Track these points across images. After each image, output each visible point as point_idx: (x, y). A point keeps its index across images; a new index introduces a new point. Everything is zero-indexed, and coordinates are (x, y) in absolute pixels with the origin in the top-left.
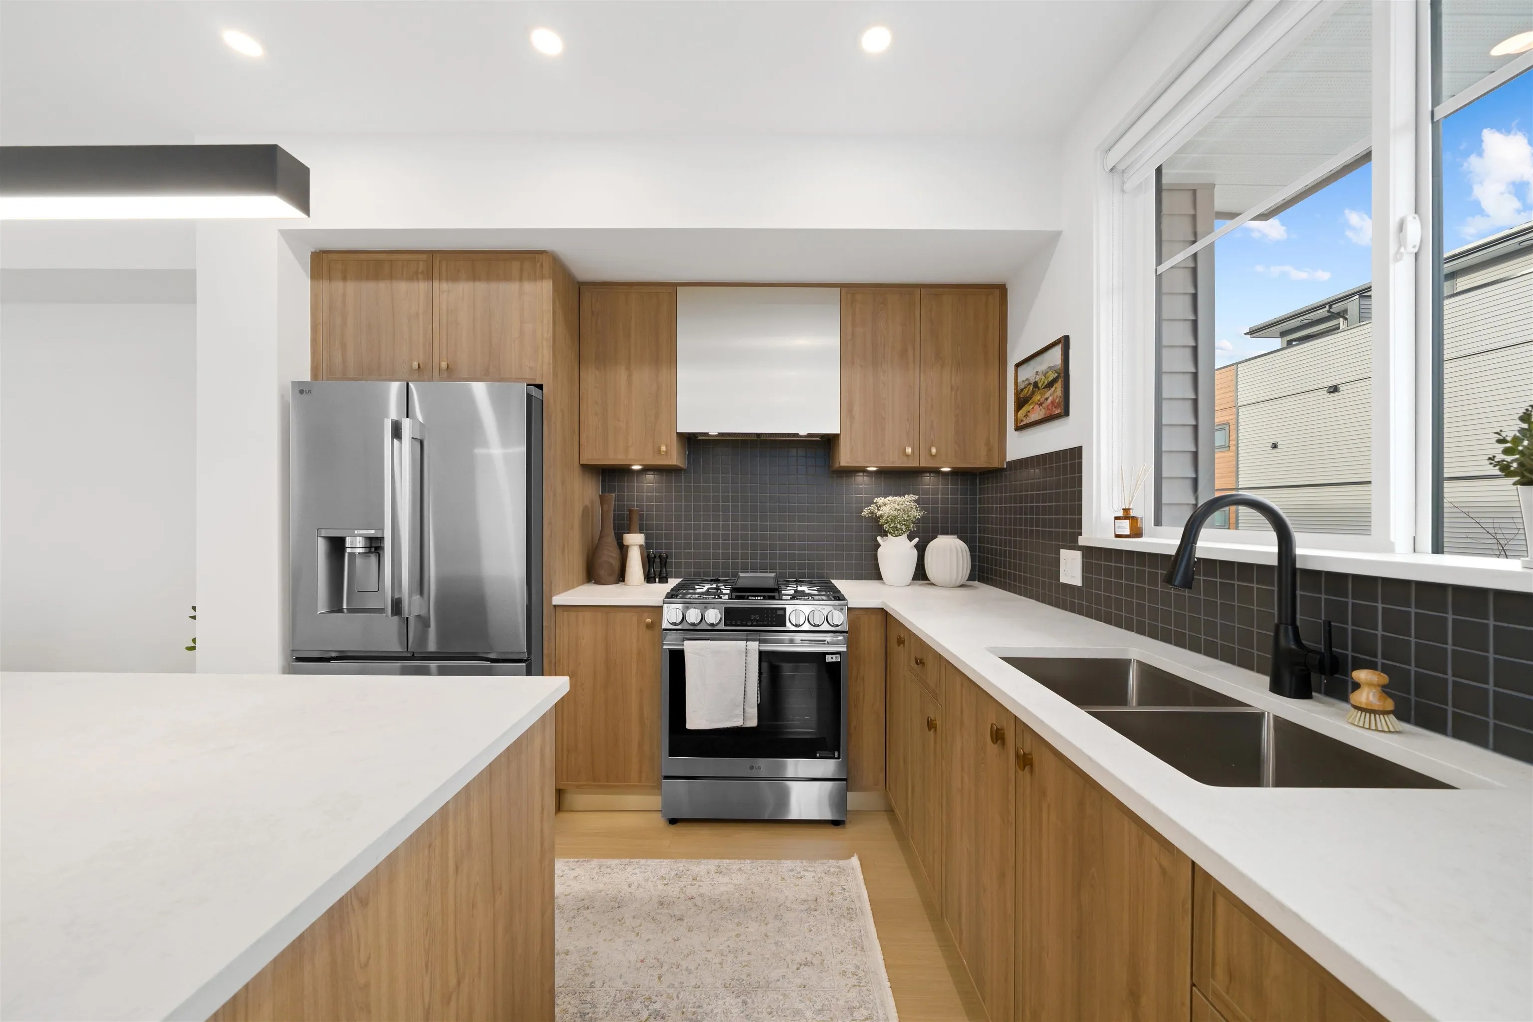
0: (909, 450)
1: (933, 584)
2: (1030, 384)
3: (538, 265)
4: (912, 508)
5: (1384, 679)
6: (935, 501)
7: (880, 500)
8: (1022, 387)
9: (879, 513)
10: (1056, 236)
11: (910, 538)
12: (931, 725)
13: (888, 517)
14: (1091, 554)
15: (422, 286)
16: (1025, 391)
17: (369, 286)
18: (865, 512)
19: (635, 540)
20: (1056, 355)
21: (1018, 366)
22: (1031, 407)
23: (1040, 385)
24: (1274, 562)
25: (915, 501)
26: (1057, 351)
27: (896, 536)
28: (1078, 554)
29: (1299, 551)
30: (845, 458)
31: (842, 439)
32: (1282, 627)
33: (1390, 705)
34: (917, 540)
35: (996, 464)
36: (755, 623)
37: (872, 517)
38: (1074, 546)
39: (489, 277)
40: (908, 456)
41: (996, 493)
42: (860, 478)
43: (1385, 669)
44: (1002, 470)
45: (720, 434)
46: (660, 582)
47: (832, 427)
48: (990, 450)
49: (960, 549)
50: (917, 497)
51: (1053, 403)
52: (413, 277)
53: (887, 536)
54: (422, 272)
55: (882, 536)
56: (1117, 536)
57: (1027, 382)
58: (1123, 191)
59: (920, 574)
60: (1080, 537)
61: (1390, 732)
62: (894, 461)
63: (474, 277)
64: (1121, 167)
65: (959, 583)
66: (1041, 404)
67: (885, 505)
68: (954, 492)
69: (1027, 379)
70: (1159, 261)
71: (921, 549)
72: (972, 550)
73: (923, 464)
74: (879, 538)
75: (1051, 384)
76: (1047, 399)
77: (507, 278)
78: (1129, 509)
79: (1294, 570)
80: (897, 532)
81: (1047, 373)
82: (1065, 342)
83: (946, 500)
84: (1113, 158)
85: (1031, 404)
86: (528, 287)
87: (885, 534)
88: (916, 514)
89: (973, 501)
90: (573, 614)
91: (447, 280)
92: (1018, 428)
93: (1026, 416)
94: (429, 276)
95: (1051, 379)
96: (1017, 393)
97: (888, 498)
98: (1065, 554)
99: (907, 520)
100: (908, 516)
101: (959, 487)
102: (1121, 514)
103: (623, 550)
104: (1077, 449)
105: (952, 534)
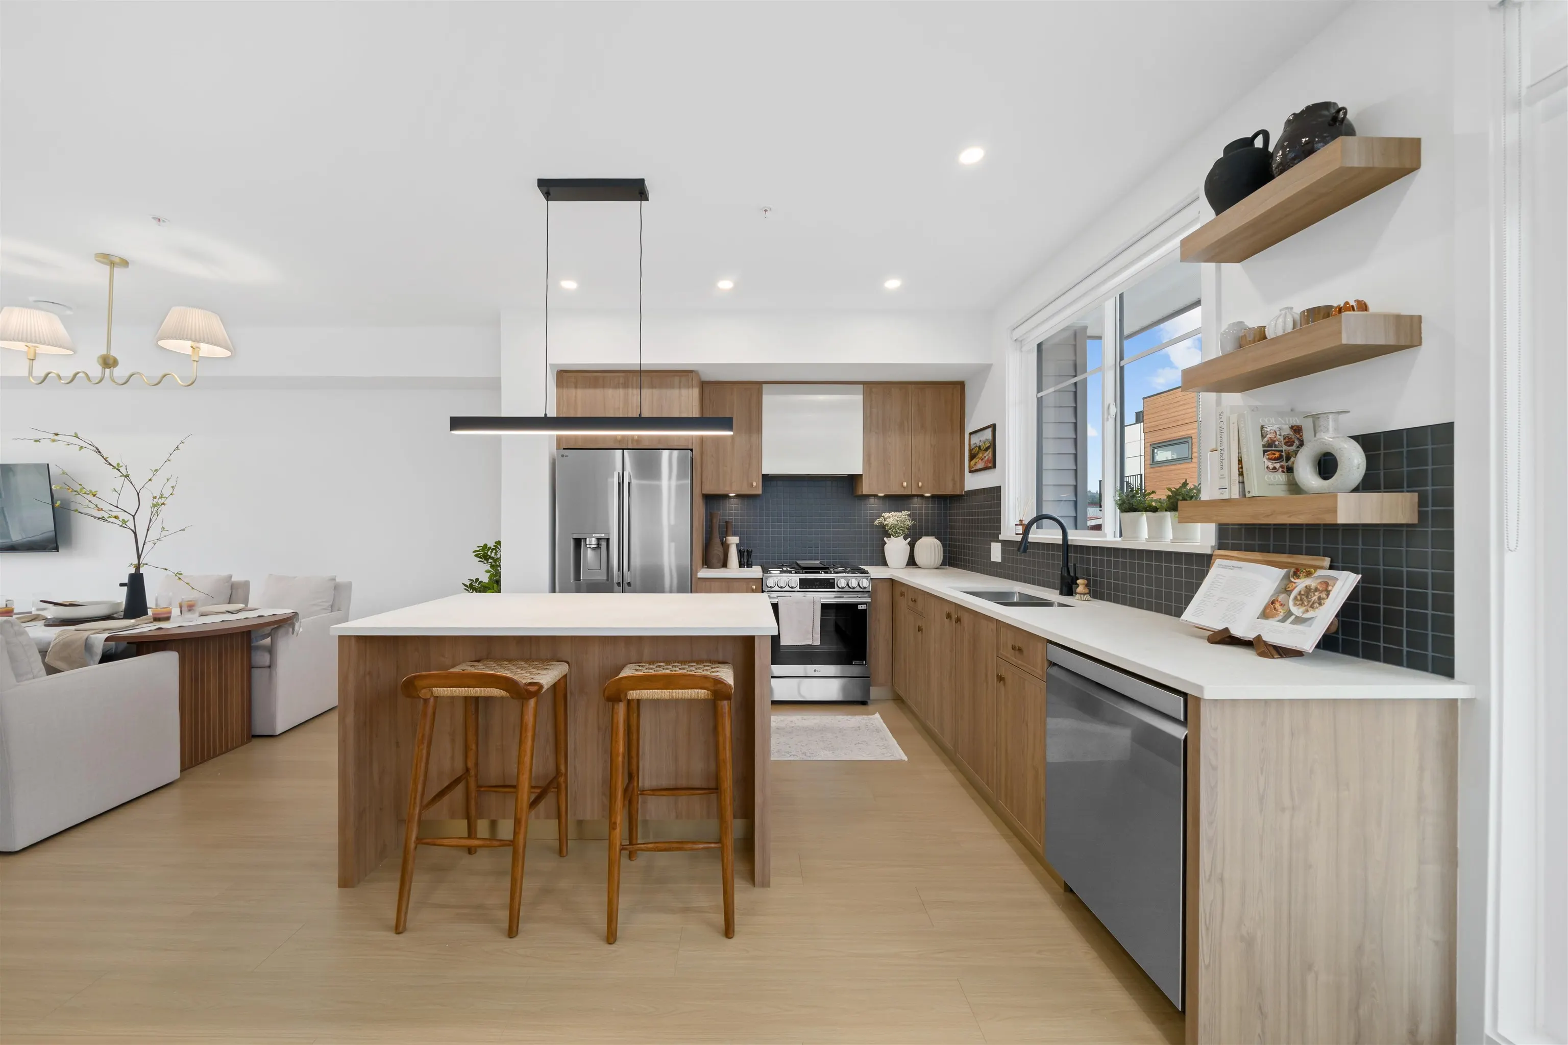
0: (905, 484)
1: (920, 568)
2: (977, 446)
3: (690, 379)
4: (906, 519)
5: (1086, 582)
6: (921, 515)
7: (886, 515)
8: (973, 447)
9: (886, 523)
10: (991, 365)
11: (905, 539)
12: (920, 629)
13: (892, 525)
14: (1005, 543)
15: (621, 392)
16: (974, 450)
17: (591, 392)
18: (877, 522)
19: (733, 540)
20: (988, 434)
21: (971, 434)
22: (977, 460)
23: (982, 448)
24: (1061, 542)
25: (908, 515)
26: (990, 431)
27: (896, 537)
28: (999, 545)
29: (1069, 538)
30: (866, 489)
31: (864, 477)
32: (1063, 568)
33: (1087, 591)
34: (909, 539)
35: (958, 493)
36: (817, 587)
37: (880, 525)
38: (998, 541)
39: (661, 386)
40: (904, 488)
41: (959, 510)
42: (872, 500)
43: (1087, 579)
44: (962, 496)
46: (747, 567)
47: (857, 469)
48: (954, 484)
49: (936, 546)
50: (909, 512)
51: (988, 460)
52: (616, 387)
53: (890, 537)
54: (622, 384)
55: (887, 537)
56: (1017, 534)
57: (975, 445)
58: (1021, 351)
59: (912, 562)
60: (1000, 535)
61: (1086, 600)
62: (896, 490)
63: (652, 386)
64: (1020, 339)
65: (935, 566)
66: (982, 460)
67: (889, 517)
68: (933, 509)
69: (975, 443)
70: (1039, 389)
71: (912, 545)
72: (944, 546)
73: (914, 493)
74: (885, 539)
75: (987, 449)
76: (985, 457)
77: (672, 387)
78: (1022, 520)
79: (1068, 545)
80: (897, 535)
81: (985, 442)
82: (993, 427)
83: (927, 515)
84: (1017, 334)
85: (978, 458)
86: (684, 392)
87: (889, 536)
88: (909, 523)
89: (945, 515)
90: (708, 583)
91: (636, 388)
92: (970, 472)
93: (975, 464)
94: (626, 386)
95: (987, 446)
96: (970, 450)
97: (891, 513)
98: (993, 544)
99: (903, 527)
100: (904, 525)
101: (936, 506)
102: (1018, 523)
103: (726, 547)
104: (1000, 487)
105: (932, 535)
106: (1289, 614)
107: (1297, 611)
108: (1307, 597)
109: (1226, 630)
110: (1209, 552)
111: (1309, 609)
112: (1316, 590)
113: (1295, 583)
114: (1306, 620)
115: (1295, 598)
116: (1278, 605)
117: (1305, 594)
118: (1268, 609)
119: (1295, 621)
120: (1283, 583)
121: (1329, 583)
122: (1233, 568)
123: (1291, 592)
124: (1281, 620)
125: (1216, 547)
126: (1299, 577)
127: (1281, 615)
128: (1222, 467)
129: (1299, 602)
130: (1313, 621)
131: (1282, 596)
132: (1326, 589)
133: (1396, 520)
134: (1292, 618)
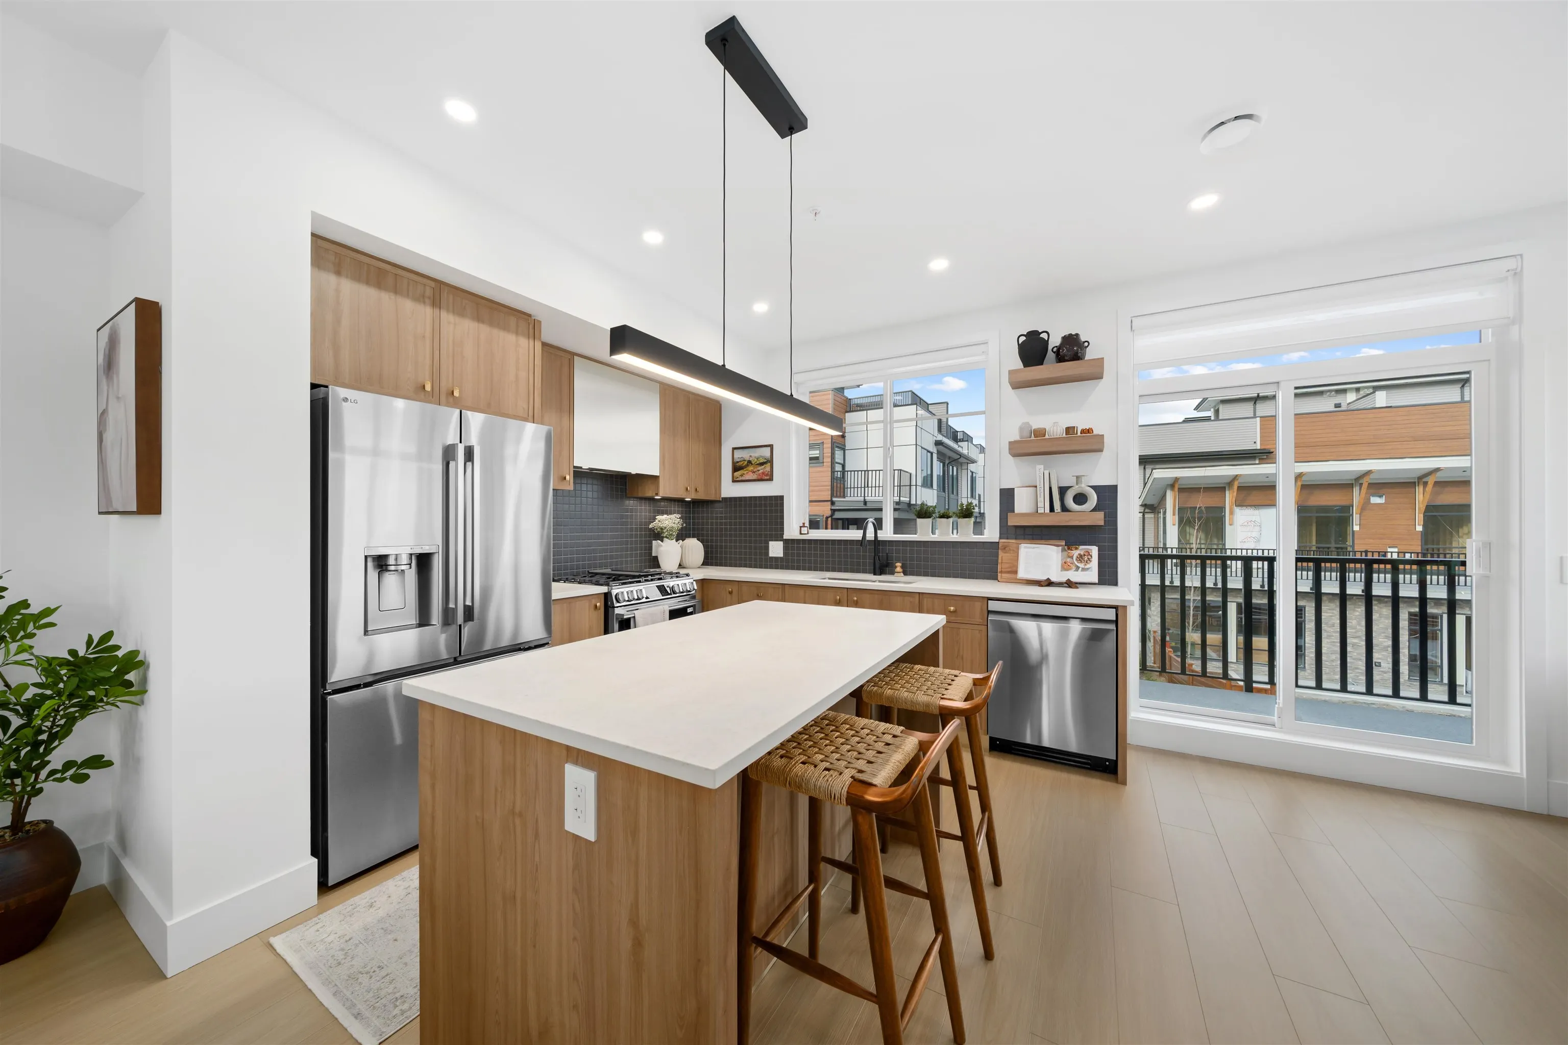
0: (688, 488)
2: (745, 460)
3: (531, 327)
4: (679, 522)
5: (901, 564)
6: (685, 518)
7: (661, 518)
8: (738, 460)
9: (660, 526)
11: (677, 541)
13: (664, 528)
14: (788, 542)
15: (427, 311)
16: (740, 463)
18: (651, 525)
20: (762, 451)
21: (732, 450)
23: (752, 463)
25: (680, 518)
26: (764, 450)
27: (668, 539)
28: (782, 543)
30: (662, 491)
31: (659, 479)
32: (874, 556)
34: (680, 541)
37: (654, 527)
38: (778, 540)
39: (492, 323)
40: (687, 491)
43: (904, 564)
44: (718, 501)
45: (589, 469)
48: (716, 491)
49: (698, 546)
50: (681, 516)
51: (760, 473)
52: (420, 299)
53: (662, 540)
54: (429, 298)
55: (660, 540)
56: (797, 535)
57: (742, 459)
60: (782, 535)
62: (680, 494)
63: (478, 319)
65: (698, 566)
66: (753, 473)
67: (664, 520)
69: (742, 457)
74: (657, 541)
75: (758, 465)
76: (759, 470)
77: (505, 328)
78: (805, 523)
79: (877, 541)
80: (668, 537)
81: (756, 458)
82: (770, 447)
84: (799, 378)
85: (745, 471)
86: (523, 341)
88: (680, 526)
91: (454, 312)
92: (731, 482)
93: (742, 476)
94: (436, 303)
95: (759, 462)
96: (734, 463)
97: (665, 516)
98: (771, 543)
99: (675, 529)
102: (802, 525)
104: (782, 498)
105: (693, 537)
106: (1078, 568)
107: (1081, 565)
108: (1082, 559)
109: (1048, 579)
110: (998, 541)
111: (1087, 564)
112: (1084, 555)
113: (1072, 553)
114: (1088, 569)
115: (1076, 560)
116: (1069, 564)
117: (1080, 558)
118: (1065, 567)
119: (1081, 571)
120: (1065, 553)
121: (1089, 551)
122: (1034, 548)
123: (1072, 558)
124: (1075, 571)
125: (1000, 538)
126: (1072, 550)
127: (1074, 568)
128: (1040, 497)
129: (1079, 562)
130: (1090, 570)
131: (1069, 560)
132: (1089, 554)
133: (1102, 523)
134: (1080, 569)
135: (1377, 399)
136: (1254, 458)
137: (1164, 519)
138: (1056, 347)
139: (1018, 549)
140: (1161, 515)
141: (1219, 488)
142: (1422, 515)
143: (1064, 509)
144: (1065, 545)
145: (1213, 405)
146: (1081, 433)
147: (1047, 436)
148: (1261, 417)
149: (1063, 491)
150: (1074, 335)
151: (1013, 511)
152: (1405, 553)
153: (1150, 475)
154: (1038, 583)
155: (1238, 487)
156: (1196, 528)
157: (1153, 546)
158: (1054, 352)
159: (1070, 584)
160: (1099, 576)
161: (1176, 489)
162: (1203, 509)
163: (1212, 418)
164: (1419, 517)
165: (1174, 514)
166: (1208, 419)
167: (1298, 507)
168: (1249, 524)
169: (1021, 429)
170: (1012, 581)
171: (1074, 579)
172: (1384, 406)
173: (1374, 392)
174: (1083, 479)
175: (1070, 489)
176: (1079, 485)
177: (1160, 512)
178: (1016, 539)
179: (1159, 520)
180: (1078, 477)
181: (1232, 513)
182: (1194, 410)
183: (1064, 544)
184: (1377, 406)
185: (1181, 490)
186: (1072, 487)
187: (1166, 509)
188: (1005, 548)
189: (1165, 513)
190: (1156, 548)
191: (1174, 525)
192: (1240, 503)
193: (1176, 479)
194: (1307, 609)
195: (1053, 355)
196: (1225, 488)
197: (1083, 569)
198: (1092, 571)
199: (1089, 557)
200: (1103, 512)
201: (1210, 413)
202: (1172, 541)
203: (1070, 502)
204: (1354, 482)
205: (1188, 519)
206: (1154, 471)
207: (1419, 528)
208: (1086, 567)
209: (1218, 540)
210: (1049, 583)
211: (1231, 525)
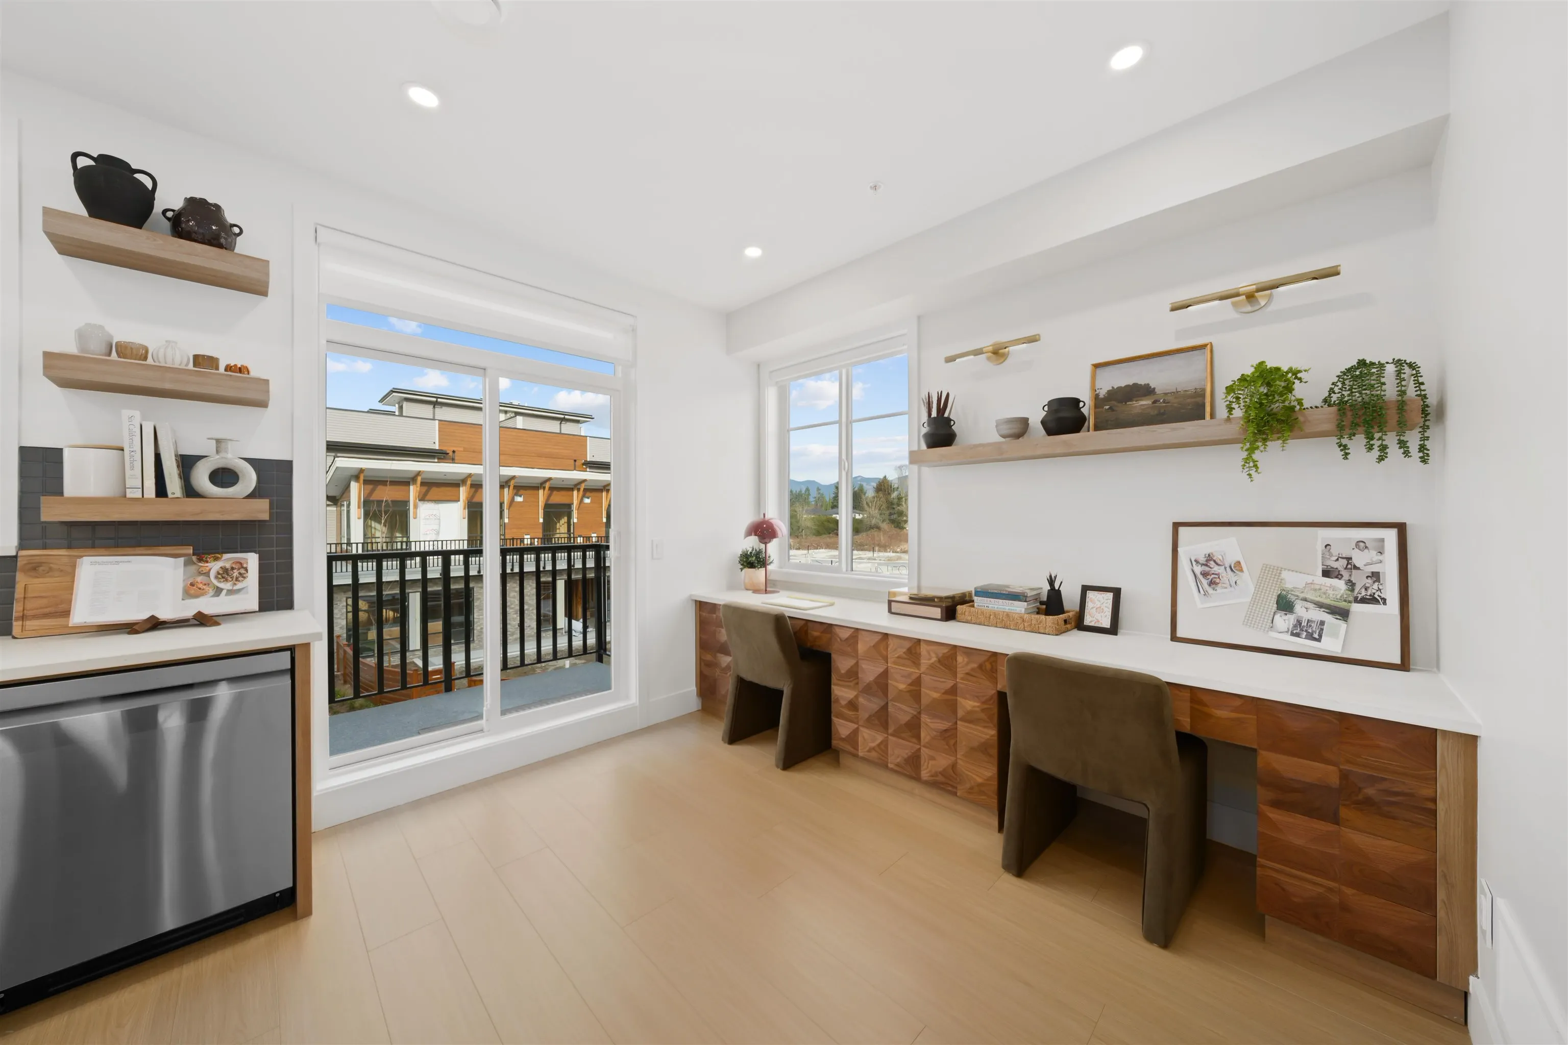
106: (218, 591)
107: (223, 586)
108: (228, 575)
109: (153, 617)
110: (13, 553)
111: (236, 582)
112: (233, 569)
113: (207, 567)
114: (239, 591)
115: (216, 577)
116: (201, 586)
117: (224, 574)
118: (191, 591)
119: (227, 595)
120: (192, 569)
121: (242, 562)
122: (117, 563)
123: (207, 574)
124: (213, 596)
125: (22, 546)
126: (207, 562)
127: (211, 592)
128: (132, 468)
129: (222, 580)
130: (244, 590)
131: (200, 579)
132: (242, 567)
133: (265, 516)
134: (224, 592)
135: (517, 421)
136: (433, 457)
137: (348, 512)
138: (173, 211)
139: (74, 566)
140: (345, 508)
141: (404, 481)
142: (543, 511)
143: (190, 491)
144: (194, 554)
145: (397, 401)
146: (226, 370)
147: (150, 361)
148: (439, 420)
149: (187, 463)
150: (211, 204)
151: (60, 493)
152: (534, 539)
153: (332, 463)
154: (131, 628)
155: (421, 482)
156: (383, 521)
157: (336, 542)
158: (168, 219)
159: (202, 620)
160: (259, 599)
161: (362, 481)
162: (390, 503)
163: (397, 413)
164: (541, 512)
165: (359, 507)
166: (392, 414)
167: (468, 503)
168: (431, 517)
169: (81, 336)
170: (57, 632)
171: (208, 610)
172: (521, 428)
173: (516, 416)
174: (230, 445)
175: (203, 460)
176: (222, 455)
177: (344, 505)
178: (69, 547)
179: (342, 516)
180: (218, 441)
181: (416, 507)
182: (379, 402)
183: (191, 551)
184: (517, 427)
185: (366, 482)
186: (206, 456)
187: (350, 502)
188: (34, 569)
189: (349, 506)
190: (338, 544)
191: (359, 518)
192: (423, 498)
193: (362, 471)
194: (475, 590)
195: (167, 225)
196: (409, 482)
197: (230, 592)
198: (247, 593)
199: (242, 571)
200: (268, 500)
201: (395, 409)
202: (357, 536)
203: (201, 478)
204: (505, 484)
205: (375, 512)
206: (336, 459)
207: (541, 520)
208: (236, 588)
209: (402, 532)
210: (154, 624)
211: (415, 518)
